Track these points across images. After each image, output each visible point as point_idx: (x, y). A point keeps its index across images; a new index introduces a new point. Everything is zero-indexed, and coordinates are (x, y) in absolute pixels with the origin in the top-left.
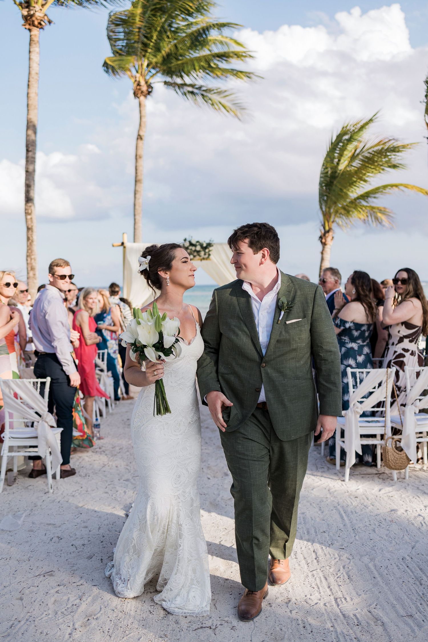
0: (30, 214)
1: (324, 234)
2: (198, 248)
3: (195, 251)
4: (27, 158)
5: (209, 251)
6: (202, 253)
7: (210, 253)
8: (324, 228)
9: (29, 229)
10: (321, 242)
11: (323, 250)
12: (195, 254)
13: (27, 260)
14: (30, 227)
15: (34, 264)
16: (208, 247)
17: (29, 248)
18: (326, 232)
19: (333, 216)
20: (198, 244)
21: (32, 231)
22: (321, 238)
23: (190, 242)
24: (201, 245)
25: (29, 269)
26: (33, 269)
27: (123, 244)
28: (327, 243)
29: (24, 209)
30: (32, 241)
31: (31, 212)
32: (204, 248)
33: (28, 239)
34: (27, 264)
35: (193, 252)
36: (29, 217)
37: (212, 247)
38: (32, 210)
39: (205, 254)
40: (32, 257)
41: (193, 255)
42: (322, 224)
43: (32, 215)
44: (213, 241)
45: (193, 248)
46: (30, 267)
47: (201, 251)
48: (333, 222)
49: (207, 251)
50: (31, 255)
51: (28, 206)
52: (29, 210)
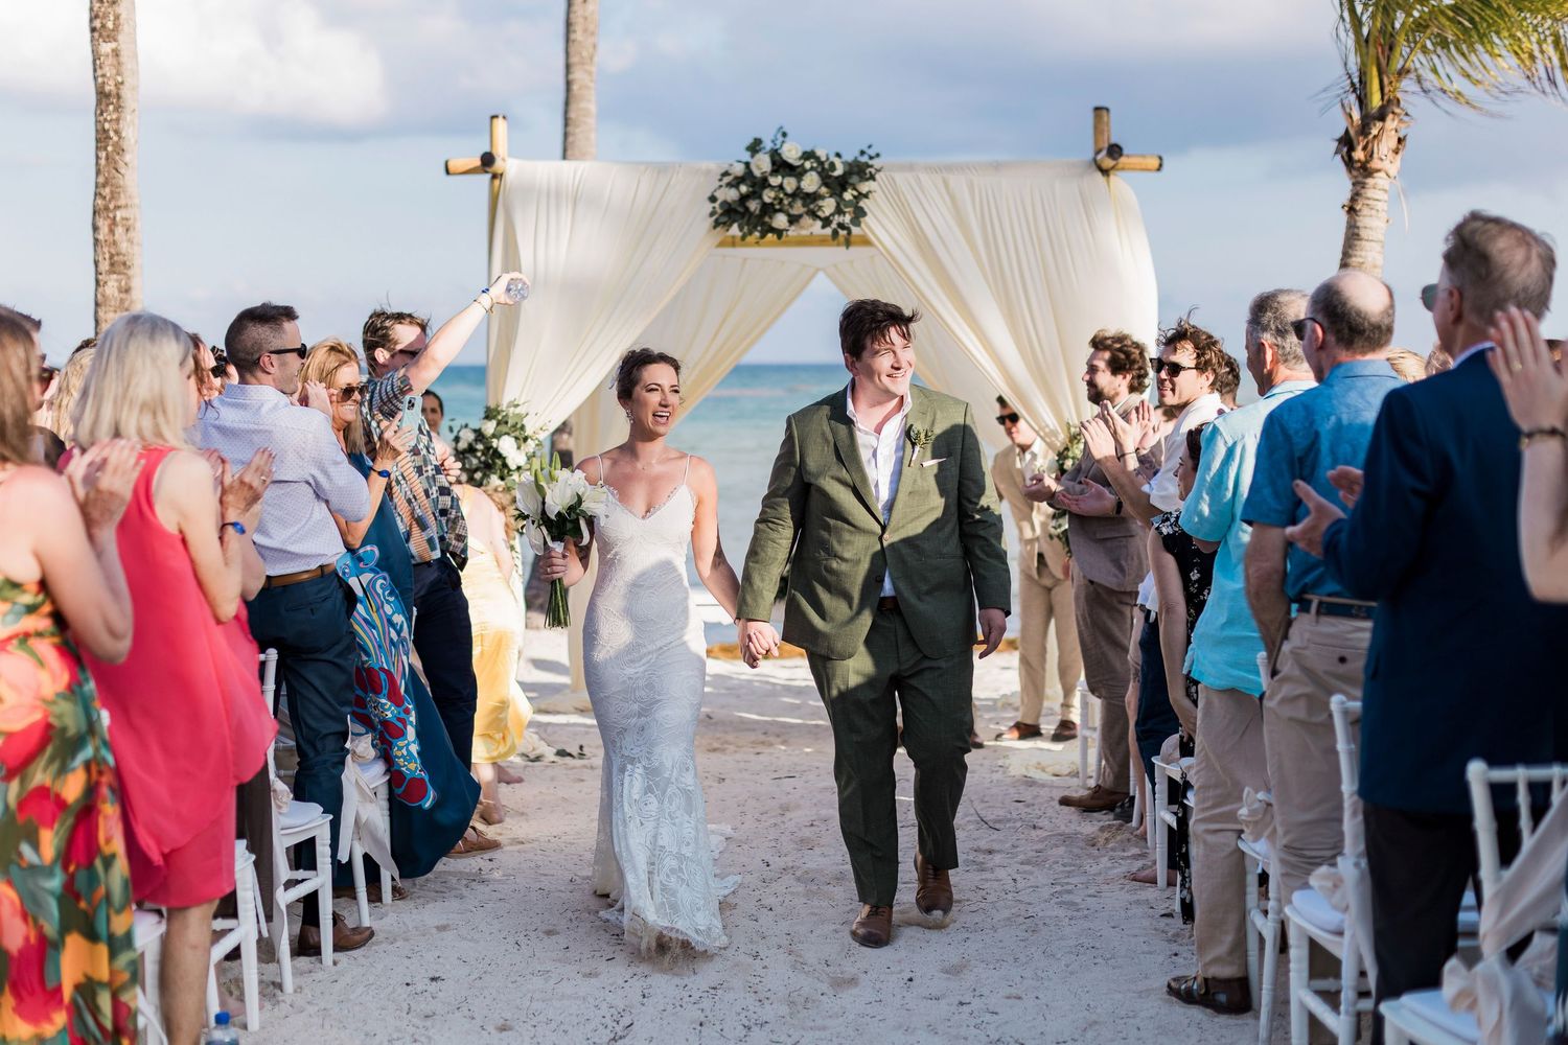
0: (111, 36)
1: (1364, 129)
2: (811, 183)
3: (798, 193)
5: (862, 196)
6: (828, 206)
7: (863, 203)
8: (1362, 101)
9: (103, 95)
10: (1349, 162)
11: (1355, 197)
12: (798, 208)
13: (95, 228)
14: (110, 87)
15: (124, 246)
16: (854, 179)
17: (101, 179)
18: (1372, 118)
19: (1403, 48)
20: (808, 165)
21: (118, 108)
22: (1346, 143)
23: (775, 154)
24: (825, 172)
25: (104, 266)
26: (119, 265)
27: (488, 160)
28: (1375, 164)
29: (86, 16)
30: (120, 150)
31: (116, 27)
32: (837, 185)
33: (101, 137)
34: (96, 241)
35: (786, 202)
36: (106, 48)
37: (872, 178)
38: (117, 17)
39: (839, 211)
40: (115, 217)
41: (789, 215)
42: (1353, 84)
43: (120, 38)
44: (872, 152)
45: (790, 184)
46: (107, 256)
47: (822, 197)
48: (1403, 72)
49: (848, 195)
50: (111, 206)
51: (101, 2)
52: (105, 16)
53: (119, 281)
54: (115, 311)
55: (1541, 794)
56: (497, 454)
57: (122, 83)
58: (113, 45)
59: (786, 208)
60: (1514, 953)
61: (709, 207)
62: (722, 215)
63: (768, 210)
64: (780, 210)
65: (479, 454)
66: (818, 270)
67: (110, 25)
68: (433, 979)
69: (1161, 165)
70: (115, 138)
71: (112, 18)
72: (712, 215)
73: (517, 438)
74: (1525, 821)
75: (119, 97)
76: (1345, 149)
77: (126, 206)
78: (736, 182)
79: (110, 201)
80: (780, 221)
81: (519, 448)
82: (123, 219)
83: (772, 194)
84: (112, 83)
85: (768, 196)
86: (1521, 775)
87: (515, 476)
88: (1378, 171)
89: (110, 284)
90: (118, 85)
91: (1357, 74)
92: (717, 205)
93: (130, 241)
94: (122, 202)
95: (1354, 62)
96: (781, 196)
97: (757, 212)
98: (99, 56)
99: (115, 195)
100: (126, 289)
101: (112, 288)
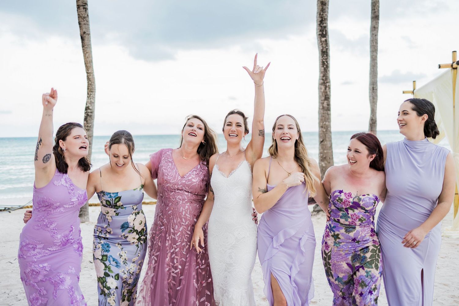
0: (325, 36)
9: (323, 53)
26: (327, 98)
29: (318, 31)
30: (328, 67)
33: (322, 64)
36: (323, 39)
38: (326, 31)
40: (326, 85)
43: (327, 37)
46: (324, 96)
50: (325, 82)
51: (321, 27)
52: (323, 31)
53: (327, 102)
67: (324, 33)
70: (326, 64)
71: (325, 31)
75: (327, 52)
79: (325, 81)
82: (328, 85)
84: (325, 49)
90: (327, 49)
93: (330, 92)
94: (328, 81)
98: (321, 41)
99: (326, 79)
100: (329, 105)
101: (325, 105)
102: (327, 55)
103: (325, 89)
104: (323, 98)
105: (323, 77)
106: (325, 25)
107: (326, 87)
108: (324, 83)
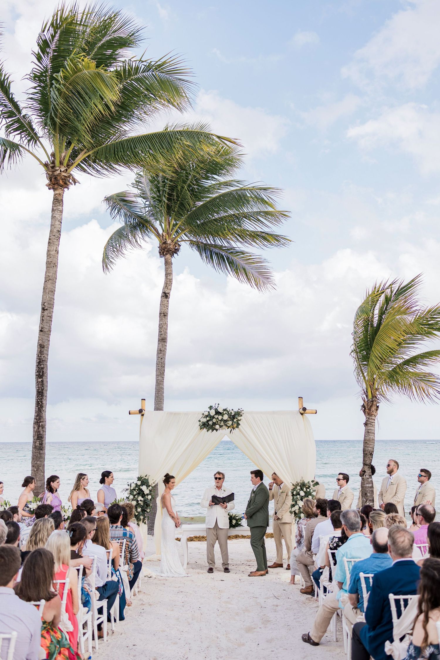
0: (41, 377)
1: (368, 403)
2: (226, 417)
3: (222, 420)
4: (43, 316)
5: (239, 420)
6: (230, 423)
7: (239, 422)
8: (367, 397)
9: (38, 393)
10: (364, 412)
11: (367, 421)
12: (222, 423)
13: (34, 427)
16: (237, 416)
18: (370, 401)
20: (225, 412)
22: (364, 407)
23: (216, 410)
24: (229, 414)
26: (40, 437)
27: (141, 411)
28: (371, 413)
30: (43, 407)
31: (43, 375)
32: (232, 418)
33: (38, 404)
34: (35, 431)
35: (219, 422)
36: (40, 380)
37: (241, 416)
38: (43, 372)
39: (232, 424)
40: (40, 424)
41: (220, 425)
42: (364, 392)
43: (44, 377)
44: (242, 410)
45: (220, 417)
46: (37, 435)
47: (228, 421)
48: (377, 389)
49: (235, 420)
50: (39, 422)
51: (39, 368)
52: (40, 372)
53: (40, 442)
54: (38, 450)
55: (406, 601)
56: (141, 490)
57: (43, 389)
58: (42, 379)
59: (219, 424)
60: (401, 639)
61: (199, 423)
62: (202, 425)
63: (214, 424)
64: (217, 424)
65: (136, 490)
66: (225, 435)
67: (41, 374)
68: (134, 645)
69: (316, 412)
70: (41, 404)
72: (199, 425)
73: (147, 486)
74: (403, 608)
75: (42, 393)
76: (363, 409)
77: (43, 422)
78: (207, 416)
79: (38, 420)
80: (217, 427)
81: (147, 489)
82: (42, 425)
83: (215, 420)
84: (41, 389)
85: (214, 420)
86: (401, 597)
87: (146, 497)
88: (373, 415)
89: (37, 443)
91: (365, 389)
92: (201, 422)
93: (43, 431)
94: (42, 420)
95: (365, 386)
96: (218, 420)
97: (211, 424)
98: (37, 382)
99: (40, 419)
100: (41, 444)
101: (37, 444)
102: (42, 396)
103: (38, 428)
104: (36, 437)
105: (37, 416)
106: (42, 366)
107: (39, 426)
108: (37, 422)
